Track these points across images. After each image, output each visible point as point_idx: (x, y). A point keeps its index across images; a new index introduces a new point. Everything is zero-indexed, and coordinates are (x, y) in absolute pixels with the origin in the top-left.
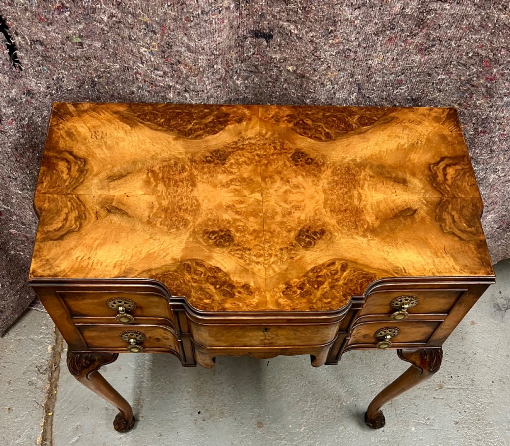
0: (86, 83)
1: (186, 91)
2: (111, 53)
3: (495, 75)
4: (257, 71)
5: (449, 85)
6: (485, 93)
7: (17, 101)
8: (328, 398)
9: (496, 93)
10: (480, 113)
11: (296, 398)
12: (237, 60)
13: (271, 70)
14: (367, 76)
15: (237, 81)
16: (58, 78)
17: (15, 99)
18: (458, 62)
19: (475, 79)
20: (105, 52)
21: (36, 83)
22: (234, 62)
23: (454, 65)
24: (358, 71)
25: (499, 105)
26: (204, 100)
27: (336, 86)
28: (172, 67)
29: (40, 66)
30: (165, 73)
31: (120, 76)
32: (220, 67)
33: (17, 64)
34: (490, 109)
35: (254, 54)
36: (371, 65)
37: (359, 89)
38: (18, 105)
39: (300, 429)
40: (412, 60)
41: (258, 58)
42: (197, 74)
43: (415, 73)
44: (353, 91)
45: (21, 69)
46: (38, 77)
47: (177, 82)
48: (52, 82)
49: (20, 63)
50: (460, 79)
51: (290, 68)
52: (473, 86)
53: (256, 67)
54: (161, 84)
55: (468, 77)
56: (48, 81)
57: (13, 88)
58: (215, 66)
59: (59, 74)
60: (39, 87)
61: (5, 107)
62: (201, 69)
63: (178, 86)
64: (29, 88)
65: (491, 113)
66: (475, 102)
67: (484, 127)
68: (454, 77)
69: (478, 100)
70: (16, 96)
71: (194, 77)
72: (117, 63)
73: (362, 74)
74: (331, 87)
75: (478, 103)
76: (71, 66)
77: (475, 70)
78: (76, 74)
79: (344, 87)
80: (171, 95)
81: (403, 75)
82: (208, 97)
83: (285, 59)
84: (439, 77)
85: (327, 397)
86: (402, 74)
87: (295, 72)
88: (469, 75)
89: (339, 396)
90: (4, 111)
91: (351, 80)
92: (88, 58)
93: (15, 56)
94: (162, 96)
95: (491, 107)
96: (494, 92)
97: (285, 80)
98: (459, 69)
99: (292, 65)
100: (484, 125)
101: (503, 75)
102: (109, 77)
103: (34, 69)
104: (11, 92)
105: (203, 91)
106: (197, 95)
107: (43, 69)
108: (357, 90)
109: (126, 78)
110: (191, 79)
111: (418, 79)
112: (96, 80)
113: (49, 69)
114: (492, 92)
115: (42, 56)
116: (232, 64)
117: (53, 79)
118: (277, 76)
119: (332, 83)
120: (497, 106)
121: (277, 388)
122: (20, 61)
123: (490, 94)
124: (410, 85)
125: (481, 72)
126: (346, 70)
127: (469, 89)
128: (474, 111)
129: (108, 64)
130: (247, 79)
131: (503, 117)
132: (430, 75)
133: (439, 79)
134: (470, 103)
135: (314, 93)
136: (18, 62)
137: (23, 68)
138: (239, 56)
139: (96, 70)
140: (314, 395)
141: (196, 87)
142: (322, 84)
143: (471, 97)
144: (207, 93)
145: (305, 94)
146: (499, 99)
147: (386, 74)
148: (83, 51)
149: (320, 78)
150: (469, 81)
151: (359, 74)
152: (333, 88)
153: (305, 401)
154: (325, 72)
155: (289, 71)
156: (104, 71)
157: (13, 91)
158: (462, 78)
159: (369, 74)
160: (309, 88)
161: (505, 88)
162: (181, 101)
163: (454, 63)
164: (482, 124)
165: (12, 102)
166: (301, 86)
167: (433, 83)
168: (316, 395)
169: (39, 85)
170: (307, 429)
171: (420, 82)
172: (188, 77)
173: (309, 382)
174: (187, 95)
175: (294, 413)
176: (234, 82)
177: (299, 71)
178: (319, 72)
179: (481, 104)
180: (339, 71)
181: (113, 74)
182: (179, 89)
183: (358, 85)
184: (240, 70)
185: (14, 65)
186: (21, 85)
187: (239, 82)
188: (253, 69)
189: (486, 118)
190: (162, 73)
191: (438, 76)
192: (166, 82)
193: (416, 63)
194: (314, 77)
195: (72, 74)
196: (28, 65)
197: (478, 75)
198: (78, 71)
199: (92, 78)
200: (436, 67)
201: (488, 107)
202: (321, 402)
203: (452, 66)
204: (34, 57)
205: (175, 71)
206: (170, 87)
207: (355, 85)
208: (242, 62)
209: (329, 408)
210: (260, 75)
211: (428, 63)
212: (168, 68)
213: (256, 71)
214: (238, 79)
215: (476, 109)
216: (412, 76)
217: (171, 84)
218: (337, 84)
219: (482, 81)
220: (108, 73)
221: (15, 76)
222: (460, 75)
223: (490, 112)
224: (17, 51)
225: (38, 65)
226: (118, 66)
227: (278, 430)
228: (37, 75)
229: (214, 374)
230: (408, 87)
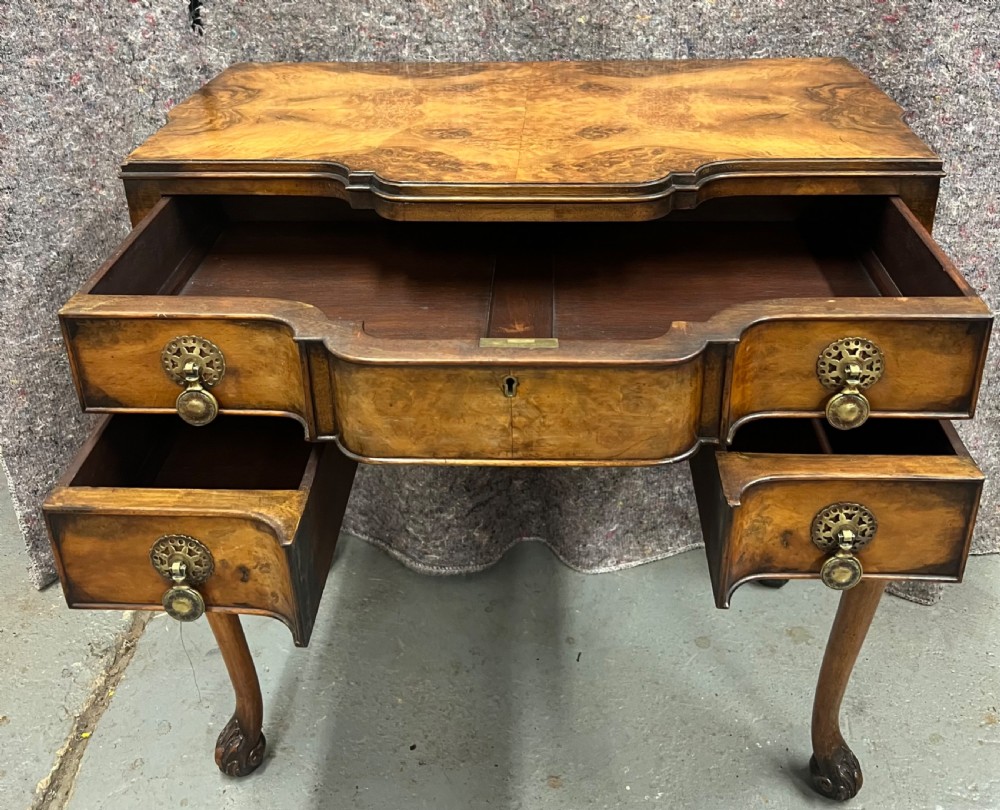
0: (287, 57)
1: (427, 43)
2: (328, 9)
3: (896, 12)
4: (534, 34)
5: (832, 46)
6: (890, 46)
7: (184, 73)
8: (719, 732)
9: (908, 41)
10: (894, 81)
11: (643, 729)
12: (504, 13)
13: (555, 29)
14: (699, 27)
15: (505, 48)
16: (249, 47)
17: (183, 69)
18: (837, 8)
19: (868, 26)
20: (321, 9)
21: (218, 55)
22: (499, 15)
23: (832, 13)
24: (682, 17)
25: (919, 62)
26: (453, 56)
27: (651, 38)
28: (409, 6)
29: (227, 29)
30: (399, 17)
31: (337, 44)
32: (477, 10)
33: (197, 26)
34: (907, 71)
35: (529, 8)
36: (701, 9)
37: (690, 48)
38: (185, 80)
39: (653, 795)
40: (764, 6)
41: (535, 14)
42: (444, 14)
43: (774, 27)
44: (680, 51)
45: (201, 33)
46: (221, 44)
47: (415, 30)
48: (240, 54)
49: (201, 25)
50: (847, 33)
51: (581, 20)
52: (868, 38)
53: (533, 28)
54: (393, 36)
55: (858, 27)
56: (234, 53)
57: (184, 54)
58: (470, 7)
59: (251, 40)
60: (221, 61)
61: (165, 77)
62: (450, 7)
63: (416, 36)
64: (207, 62)
65: (911, 78)
66: (880, 64)
67: (907, 105)
68: (836, 30)
69: (884, 60)
70: (185, 64)
71: (439, 18)
72: (335, 24)
73: (689, 24)
74: (645, 39)
75: (884, 63)
76: (271, 27)
77: (864, 14)
78: (276, 41)
79: (665, 41)
80: (406, 52)
81: (756, 31)
82: (459, 54)
83: (573, 8)
84: (814, 34)
85: (717, 728)
86: (754, 29)
87: (588, 23)
88: (859, 24)
89: (745, 729)
90: (163, 83)
91: (673, 30)
92: (295, 17)
93: (197, 14)
94: (394, 57)
95: (908, 67)
96: (904, 41)
97: (576, 41)
98: (841, 18)
99: (583, 13)
100: (906, 101)
101: (907, 9)
102: (321, 49)
103: (219, 32)
104: (179, 57)
105: (452, 42)
106: (443, 49)
107: (232, 34)
108: (686, 50)
109: (346, 45)
110: (435, 23)
111: (780, 37)
112: (303, 51)
113: (240, 34)
114: (900, 41)
115: (234, 13)
116: (497, 18)
117: (243, 49)
118: (564, 38)
119: (644, 32)
120: (916, 64)
121: (597, 706)
122: (202, 20)
123: (898, 45)
124: (770, 49)
125: (873, 13)
126: (664, 14)
127: (864, 45)
128: (883, 80)
129: (322, 26)
130: (520, 47)
131: (934, 85)
132: (797, 30)
133: (814, 37)
134: (872, 67)
135: (619, 49)
136: (198, 22)
137: (204, 32)
138: (507, 8)
139: (305, 37)
140: (686, 724)
141: (441, 34)
142: (630, 34)
143: (871, 57)
144: (459, 46)
145: (607, 54)
146: (915, 52)
147: (728, 27)
148: (289, 6)
149: (625, 24)
150: (861, 32)
151: (685, 24)
152: (648, 41)
153: (665, 736)
154: (631, 15)
155: (579, 24)
156: (316, 38)
157: (183, 57)
158: (850, 31)
159: (700, 24)
160: (612, 43)
161: (919, 33)
162: (420, 60)
163: (831, 9)
164: (903, 100)
165: (177, 70)
166: (599, 43)
167: (807, 45)
168: (690, 725)
169: (222, 57)
170: (669, 797)
171: (784, 42)
172: (431, 19)
173: (673, 698)
174: (429, 50)
175: (638, 759)
176: (500, 47)
177: (594, 20)
178: (622, 14)
179: (889, 65)
180: (653, 13)
181: (328, 42)
182: (417, 41)
183: (687, 41)
184: (510, 31)
185: (193, 27)
186: (195, 54)
187: (508, 50)
188: (529, 31)
189: (906, 88)
190: (393, 18)
191: (811, 32)
192: (399, 30)
193: (771, 11)
194: (616, 24)
195: (271, 40)
196: (211, 26)
197: (870, 19)
198: (279, 36)
199: (297, 49)
200: (804, 17)
201: (903, 68)
202: (703, 738)
203: (828, 14)
204: (223, 14)
205: (413, 12)
206: (404, 38)
207: (682, 41)
208: (512, 20)
209: (722, 753)
210: (540, 41)
211: (791, 10)
212: (403, 9)
213: (533, 36)
214: (507, 46)
215: (884, 75)
216: (770, 31)
217: (406, 34)
218: (652, 34)
219: (879, 27)
220: (321, 40)
221: (191, 40)
222: (845, 27)
223: (908, 77)
224: (201, 7)
225: (225, 27)
226: (336, 29)
227: (597, 797)
228: (222, 43)
229: (457, 673)
230: (767, 51)
